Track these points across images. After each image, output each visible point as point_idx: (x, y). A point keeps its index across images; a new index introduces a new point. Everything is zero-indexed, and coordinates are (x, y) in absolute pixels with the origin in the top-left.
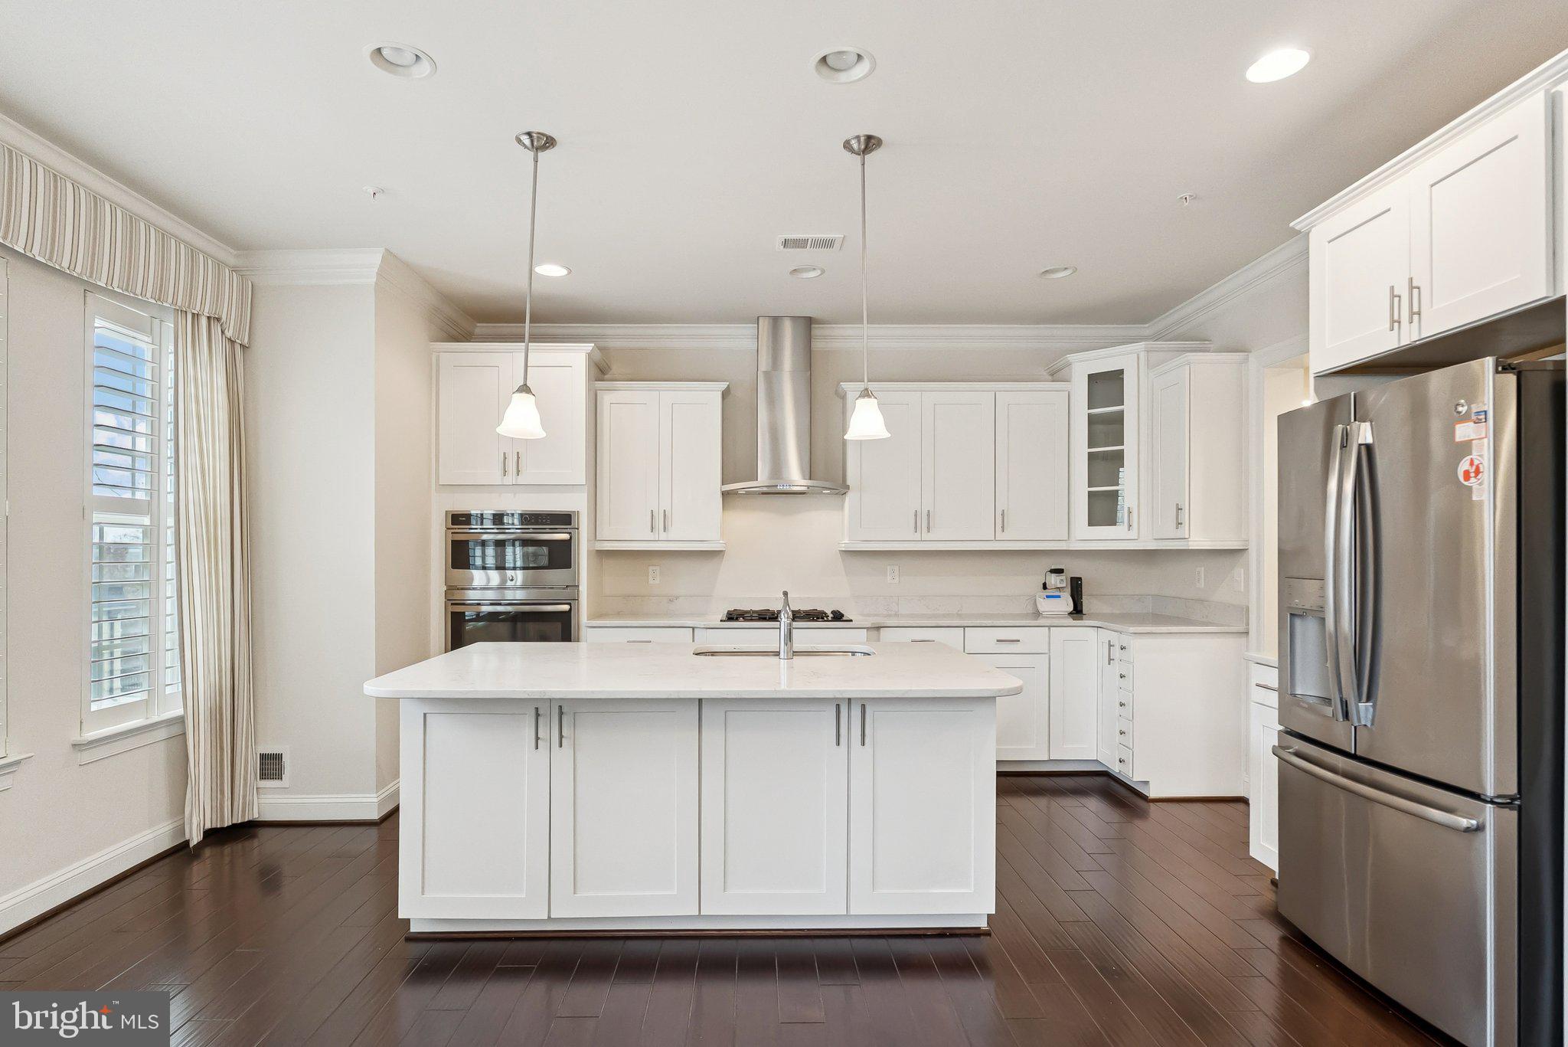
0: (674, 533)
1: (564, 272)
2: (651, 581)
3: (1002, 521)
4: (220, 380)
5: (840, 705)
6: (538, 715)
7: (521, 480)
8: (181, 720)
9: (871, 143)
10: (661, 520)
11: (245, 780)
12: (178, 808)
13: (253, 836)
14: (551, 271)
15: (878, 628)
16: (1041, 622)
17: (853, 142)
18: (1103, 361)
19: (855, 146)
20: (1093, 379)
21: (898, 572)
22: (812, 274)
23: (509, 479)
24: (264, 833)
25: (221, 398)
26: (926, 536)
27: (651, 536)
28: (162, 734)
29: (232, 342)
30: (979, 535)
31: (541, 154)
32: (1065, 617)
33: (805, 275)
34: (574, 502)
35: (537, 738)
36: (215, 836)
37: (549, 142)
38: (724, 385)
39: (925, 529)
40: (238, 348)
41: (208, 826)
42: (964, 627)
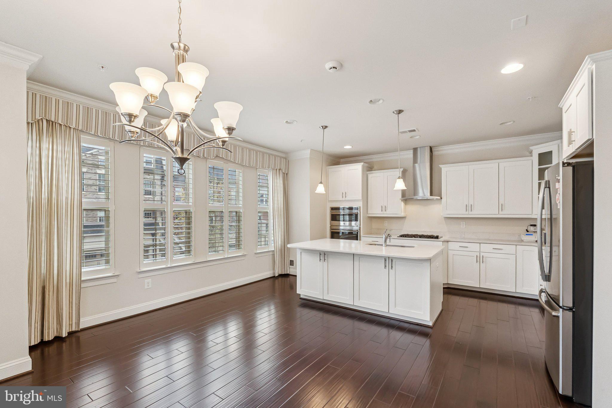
0: (388, 212)
1: (351, 147)
2: (385, 225)
3: (502, 207)
4: (282, 182)
5: (386, 259)
6: (320, 254)
7: (346, 199)
8: (273, 251)
9: (400, 112)
10: (384, 208)
11: (286, 264)
12: (274, 269)
13: (289, 277)
14: (348, 147)
15: (448, 242)
16: (523, 243)
17: (395, 112)
18: (544, 148)
19: (396, 113)
20: (540, 155)
21: (465, 224)
22: (417, 137)
23: (344, 199)
24: (291, 277)
25: (282, 185)
26: (470, 213)
27: (382, 213)
28: (271, 253)
29: (284, 173)
30: (493, 212)
31: (325, 130)
32: (534, 243)
33: (415, 138)
34: (359, 204)
35: (320, 259)
36: (281, 276)
37: (326, 127)
38: (402, 169)
39: (470, 210)
40: (285, 175)
41: (280, 273)
42: (480, 243)
